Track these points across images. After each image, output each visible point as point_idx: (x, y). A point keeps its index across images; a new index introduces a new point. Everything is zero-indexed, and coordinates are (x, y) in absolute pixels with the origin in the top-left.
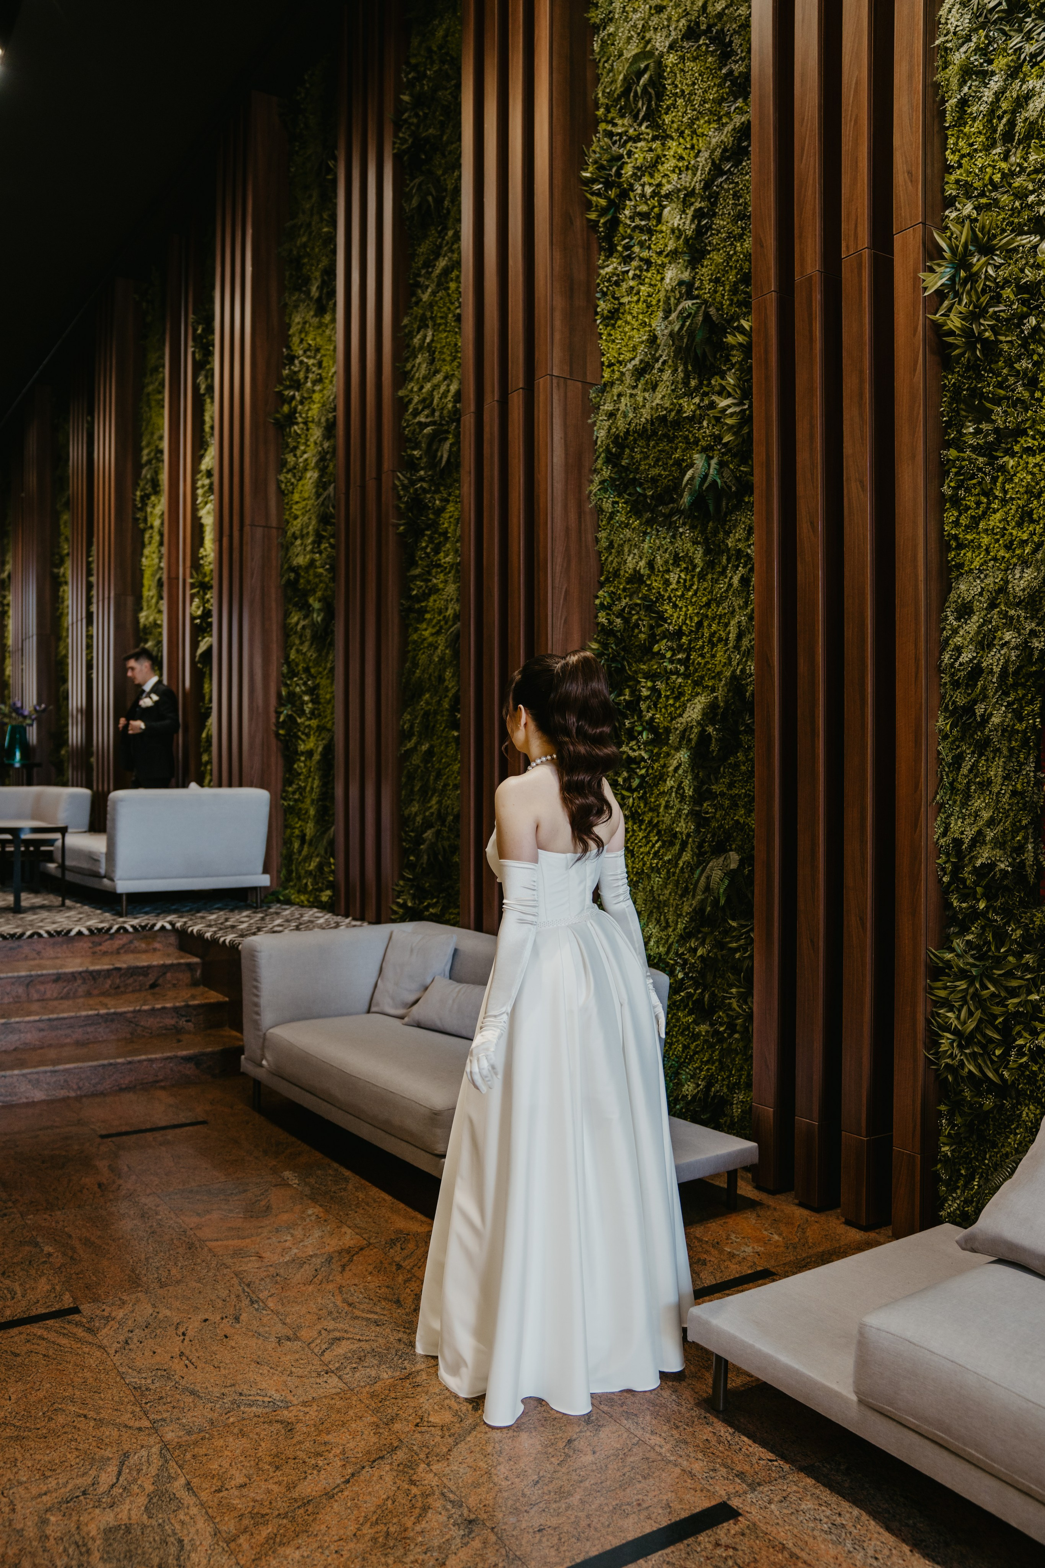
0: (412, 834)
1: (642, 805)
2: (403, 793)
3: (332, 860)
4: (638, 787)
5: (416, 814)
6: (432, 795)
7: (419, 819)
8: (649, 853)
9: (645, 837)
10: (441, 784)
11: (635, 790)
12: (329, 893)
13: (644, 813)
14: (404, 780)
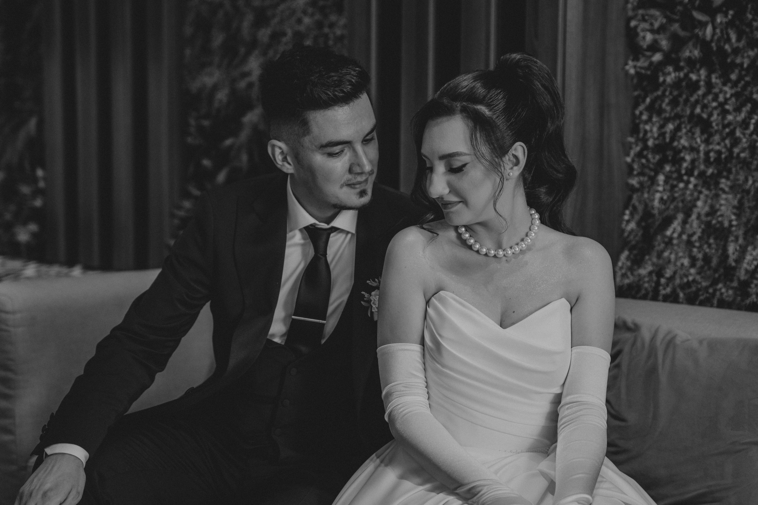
0: (206, 123)
1: (733, 37)
2: (188, 52)
3: (40, 173)
4: (723, 5)
5: (215, 88)
6: (248, 54)
7: (222, 96)
8: (745, 124)
9: (736, 95)
10: (264, 34)
11: (718, 10)
12: (33, 227)
13: (736, 51)
14: (188, 31)
